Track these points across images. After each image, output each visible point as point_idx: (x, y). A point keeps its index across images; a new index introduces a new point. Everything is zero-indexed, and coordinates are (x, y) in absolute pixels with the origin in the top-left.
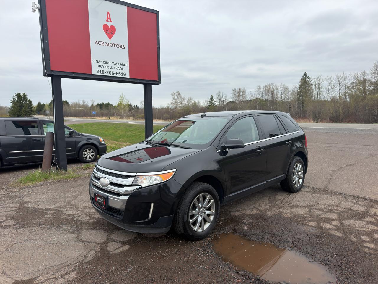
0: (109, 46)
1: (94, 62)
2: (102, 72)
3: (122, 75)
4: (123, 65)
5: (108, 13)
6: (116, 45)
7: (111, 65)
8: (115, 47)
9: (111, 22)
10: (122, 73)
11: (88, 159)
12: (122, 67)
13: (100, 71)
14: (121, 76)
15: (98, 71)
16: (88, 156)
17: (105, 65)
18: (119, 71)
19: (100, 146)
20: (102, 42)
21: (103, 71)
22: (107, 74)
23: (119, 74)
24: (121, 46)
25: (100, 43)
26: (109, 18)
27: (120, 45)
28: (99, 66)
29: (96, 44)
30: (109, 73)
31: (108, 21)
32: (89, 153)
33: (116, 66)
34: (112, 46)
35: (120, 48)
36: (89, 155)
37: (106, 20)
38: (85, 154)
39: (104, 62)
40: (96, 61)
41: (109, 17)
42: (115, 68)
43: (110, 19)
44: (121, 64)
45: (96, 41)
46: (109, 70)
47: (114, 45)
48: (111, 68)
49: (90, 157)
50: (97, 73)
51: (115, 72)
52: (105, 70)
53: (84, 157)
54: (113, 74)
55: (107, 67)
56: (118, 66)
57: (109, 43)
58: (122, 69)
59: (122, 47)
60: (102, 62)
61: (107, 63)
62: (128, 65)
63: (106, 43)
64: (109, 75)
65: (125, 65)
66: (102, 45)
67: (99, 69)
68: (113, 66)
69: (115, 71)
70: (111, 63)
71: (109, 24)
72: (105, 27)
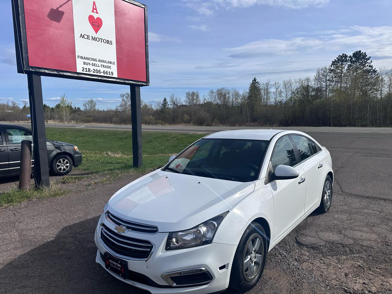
0: (95, 40)
1: (79, 58)
2: (87, 70)
3: (110, 75)
4: (110, 63)
5: (94, 3)
6: (102, 40)
7: (97, 63)
8: (101, 42)
9: (98, 13)
10: (109, 72)
11: (62, 171)
12: (109, 65)
13: (86, 69)
14: (108, 75)
15: (83, 69)
16: (62, 168)
17: (91, 62)
18: (106, 69)
19: (76, 155)
20: (88, 36)
21: (89, 69)
22: (93, 72)
23: (106, 73)
24: (108, 42)
25: (86, 37)
26: (94, 9)
27: (107, 40)
28: (84, 63)
29: (81, 37)
30: (95, 72)
31: (94, 12)
32: (63, 163)
33: (103, 64)
34: (98, 41)
35: (107, 43)
36: (63, 166)
37: (92, 10)
38: (58, 166)
39: (90, 59)
40: (82, 58)
41: (95, 7)
42: (102, 66)
43: (96, 9)
44: (108, 61)
45: (81, 34)
46: (96, 68)
47: (100, 40)
48: (97, 66)
49: (64, 168)
50: (83, 71)
51: (102, 71)
52: (92, 68)
53: (58, 168)
54: (100, 72)
55: (94, 65)
56: (105, 64)
57: (95, 37)
58: (110, 67)
59: (110, 42)
60: (88, 59)
61: (94, 60)
62: (116, 63)
63: (92, 37)
64: (96, 74)
65: (113, 63)
66: (88, 39)
67: (85, 66)
68: (100, 64)
69: (102, 69)
70: (98, 61)
71: (96, 16)
72: (91, 18)
